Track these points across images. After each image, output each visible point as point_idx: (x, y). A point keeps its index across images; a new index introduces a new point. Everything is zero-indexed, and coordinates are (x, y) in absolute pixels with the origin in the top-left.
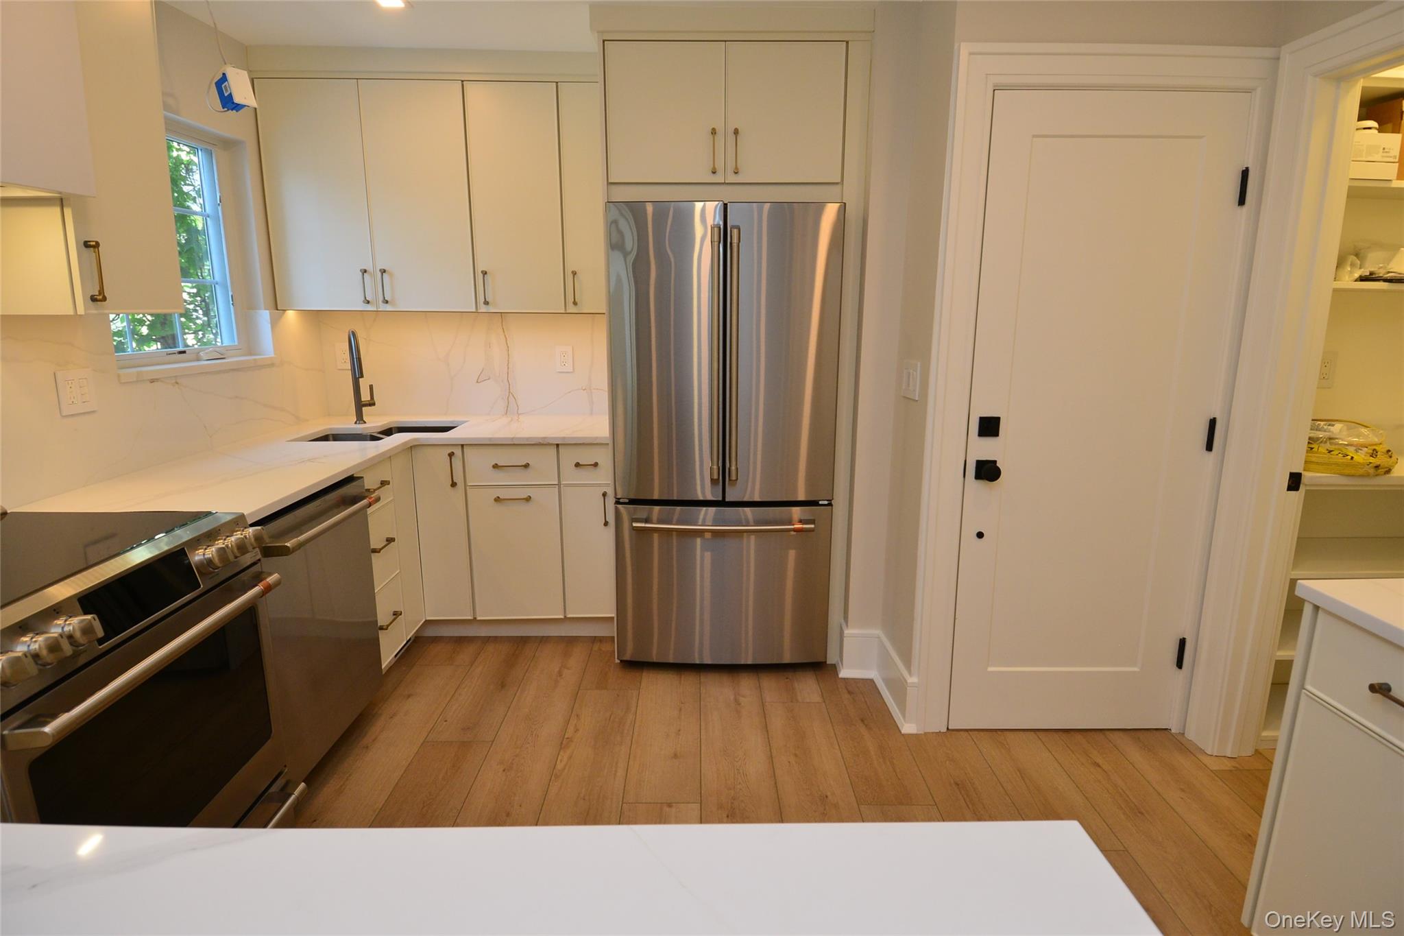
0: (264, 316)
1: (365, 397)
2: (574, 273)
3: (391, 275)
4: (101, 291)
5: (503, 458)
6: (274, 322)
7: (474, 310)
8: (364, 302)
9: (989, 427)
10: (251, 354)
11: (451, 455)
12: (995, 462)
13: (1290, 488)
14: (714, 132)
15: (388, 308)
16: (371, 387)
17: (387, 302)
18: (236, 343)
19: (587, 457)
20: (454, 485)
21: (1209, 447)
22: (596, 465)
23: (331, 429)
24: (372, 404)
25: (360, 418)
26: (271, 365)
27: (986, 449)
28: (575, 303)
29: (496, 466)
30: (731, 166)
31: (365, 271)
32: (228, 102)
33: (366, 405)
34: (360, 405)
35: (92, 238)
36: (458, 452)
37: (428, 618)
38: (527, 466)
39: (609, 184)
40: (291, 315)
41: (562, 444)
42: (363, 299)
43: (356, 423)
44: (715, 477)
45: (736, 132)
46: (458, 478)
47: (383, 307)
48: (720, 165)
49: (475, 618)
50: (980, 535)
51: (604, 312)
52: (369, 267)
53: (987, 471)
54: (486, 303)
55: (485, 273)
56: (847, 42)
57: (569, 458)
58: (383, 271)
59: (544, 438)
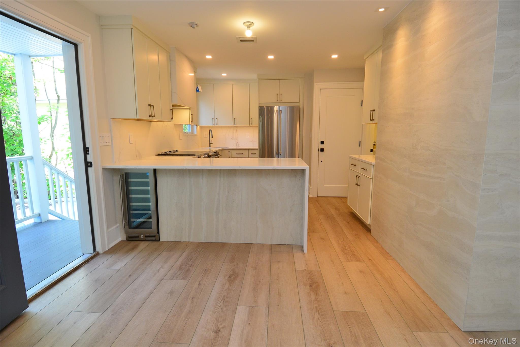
0: (195, 126)
1: (211, 142)
2: (251, 118)
3: (218, 119)
5: (238, 152)
7: (232, 125)
9: (322, 143)
10: (192, 133)
11: (229, 151)
12: (323, 149)
13: (371, 152)
14: (277, 94)
15: (217, 125)
16: (212, 140)
17: (216, 124)
18: (191, 131)
19: (253, 152)
21: (360, 146)
22: (255, 153)
24: (212, 144)
26: (195, 135)
27: (322, 146)
28: (251, 124)
29: (237, 154)
30: (280, 100)
32: (198, 91)
34: (210, 144)
35: (192, 114)
36: (230, 151)
38: (243, 154)
39: (259, 103)
40: (198, 126)
41: (249, 149)
42: (212, 123)
43: (209, 147)
44: (277, 153)
45: (281, 94)
46: (230, 156)
48: (278, 99)
50: (322, 161)
51: (258, 125)
52: (214, 118)
53: (322, 150)
54: (235, 124)
55: (235, 119)
56: (300, 79)
57: (250, 152)
58: (216, 118)
59: (246, 148)
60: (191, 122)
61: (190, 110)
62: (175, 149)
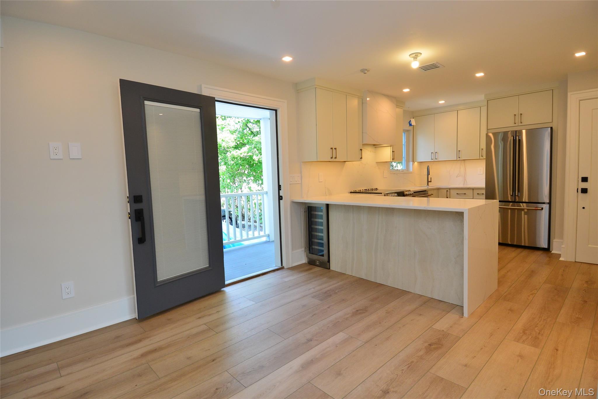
0: (411, 163)
1: (429, 180)
2: (482, 149)
3: (438, 153)
4: (394, 158)
5: (459, 192)
6: (413, 164)
7: (456, 159)
9: (585, 179)
10: (408, 171)
11: (447, 191)
12: (588, 188)
14: (515, 115)
15: (437, 160)
16: (431, 178)
17: (436, 159)
18: (405, 168)
19: (480, 192)
22: (481, 194)
24: (431, 182)
26: (411, 173)
27: (584, 185)
28: (482, 156)
29: (457, 194)
30: (520, 121)
31: (432, 153)
32: (410, 125)
33: (429, 182)
34: (428, 182)
35: (393, 151)
36: (449, 190)
38: (465, 194)
39: (487, 129)
40: (416, 163)
41: (474, 189)
42: (431, 158)
43: (427, 185)
44: (512, 194)
45: (521, 114)
48: (517, 122)
50: (583, 208)
52: (433, 152)
53: (585, 191)
54: (459, 158)
55: (459, 151)
56: (553, 90)
57: (476, 192)
58: (436, 152)
59: (469, 187)
60: (393, 159)
61: (391, 147)
62: (374, 187)
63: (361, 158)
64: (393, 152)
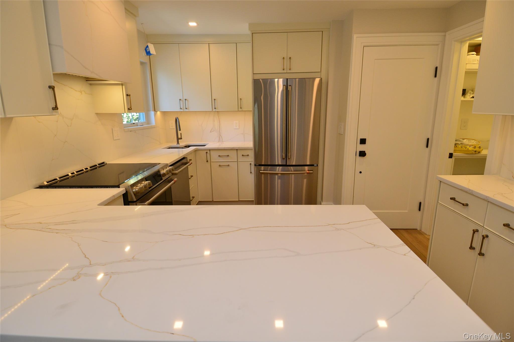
0: (152, 113)
1: (179, 137)
2: (241, 99)
3: (188, 100)
4: (131, 107)
5: (222, 153)
6: (155, 115)
7: (211, 110)
8: (180, 109)
9: (363, 141)
10: (148, 124)
11: (207, 153)
12: (365, 151)
13: (449, 157)
14: (284, 58)
15: (187, 110)
16: (181, 134)
17: (186, 109)
18: (145, 121)
19: (245, 153)
20: (207, 161)
21: (427, 146)
22: (248, 155)
23: (170, 146)
24: (181, 139)
25: (178, 143)
26: (154, 127)
27: (362, 148)
28: (241, 108)
29: (219, 156)
30: (288, 67)
31: (180, 100)
32: (148, 53)
33: (180, 139)
34: (178, 139)
35: (129, 93)
36: (208, 152)
37: (200, 200)
38: (228, 156)
39: (254, 74)
40: (158, 112)
41: (238, 149)
42: (180, 108)
43: (177, 144)
44: (284, 158)
45: (290, 58)
46: (209, 160)
47: (185, 110)
48: (285, 67)
49: (213, 201)
50: (361, 172)
51: (251, 110)
52: (182, 99)
53: (362, 154)
54: (215, 108)
55: (215, 100)
56: (322, 31)
57: (240, 153)
58: (186, 100)
59: (233, 148)
60: (129, 109)
61: (124, 87)
63: (56, 108)
64: (127, 95)
